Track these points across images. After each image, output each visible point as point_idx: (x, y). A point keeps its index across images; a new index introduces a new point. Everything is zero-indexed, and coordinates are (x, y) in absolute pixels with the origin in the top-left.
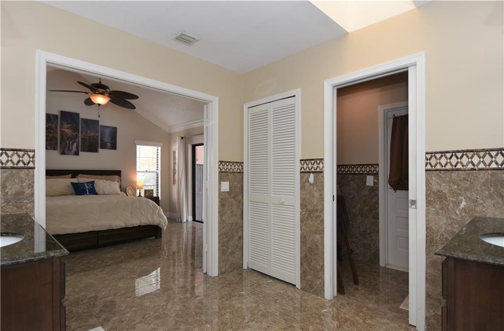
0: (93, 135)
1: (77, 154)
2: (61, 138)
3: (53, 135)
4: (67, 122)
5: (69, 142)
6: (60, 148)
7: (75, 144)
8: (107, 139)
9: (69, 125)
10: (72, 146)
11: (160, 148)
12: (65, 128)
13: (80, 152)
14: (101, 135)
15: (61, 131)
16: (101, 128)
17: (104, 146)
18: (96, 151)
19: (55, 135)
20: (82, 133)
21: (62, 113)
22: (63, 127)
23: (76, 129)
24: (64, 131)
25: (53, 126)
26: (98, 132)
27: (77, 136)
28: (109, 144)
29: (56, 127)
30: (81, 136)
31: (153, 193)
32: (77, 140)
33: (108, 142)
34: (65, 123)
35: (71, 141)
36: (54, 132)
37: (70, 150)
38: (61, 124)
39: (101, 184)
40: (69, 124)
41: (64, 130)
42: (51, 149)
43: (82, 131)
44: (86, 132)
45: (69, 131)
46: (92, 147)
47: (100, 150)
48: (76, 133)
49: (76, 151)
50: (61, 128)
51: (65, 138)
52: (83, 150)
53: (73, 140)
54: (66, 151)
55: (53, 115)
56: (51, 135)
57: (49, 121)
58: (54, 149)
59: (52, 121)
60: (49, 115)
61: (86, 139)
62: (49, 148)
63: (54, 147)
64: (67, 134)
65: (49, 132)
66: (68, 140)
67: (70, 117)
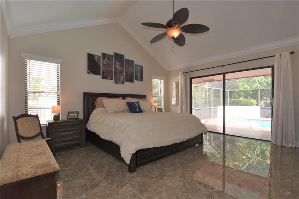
0: (131, 70)
1: (123, 83)
2: (115, 71)
3: (111, 70)
4: (118, 61)
5: (119, 75)
6: (115, 79)
7: (122, 76)
8: (138, 74)
9: (119, 63)
10: (121, 78)
11: (163, 81)
12: (117, 65)
13: (125, 83)
14: (135, 71)
15: (115, 66)
16: (135, 66)
17: (137, 79)
18: (133, 81)
19: (112, 70)
20: (126, 69)
21: (115, 54)
22: (116, 64)
23: (122, 66)
24: (117, 67)
25: (111, 63)
26: (134, 69)
27: (123, 70)
28: (139, 77)
30: (125, 71)
32: (123, 74)
34: (117, 61)
35: (120, 74)
36: (111, 67)
37: (119, 80)
38: (115, 62)
41: (116, 66)
42: (110, 79)
44: (128, 68)
45: (119, 67)
46: (131, 79)
47: (135, 81)
48: (123, 69)
49: (123, 81)
50: (115, 64)
51: (117, 72)
52: (126, 81)
54: (118, 81)
55: (111, 55)
56: (109, 69)
57: (108, 59)
58: (112, 79)
59: (110, 59)
60: (108, 55)
61: (128, 73)
62: (108, 78)
63: (111, 78)
64: (118, 69)
65: (109, 67)
66: (119, 73)
67: (119, 57)
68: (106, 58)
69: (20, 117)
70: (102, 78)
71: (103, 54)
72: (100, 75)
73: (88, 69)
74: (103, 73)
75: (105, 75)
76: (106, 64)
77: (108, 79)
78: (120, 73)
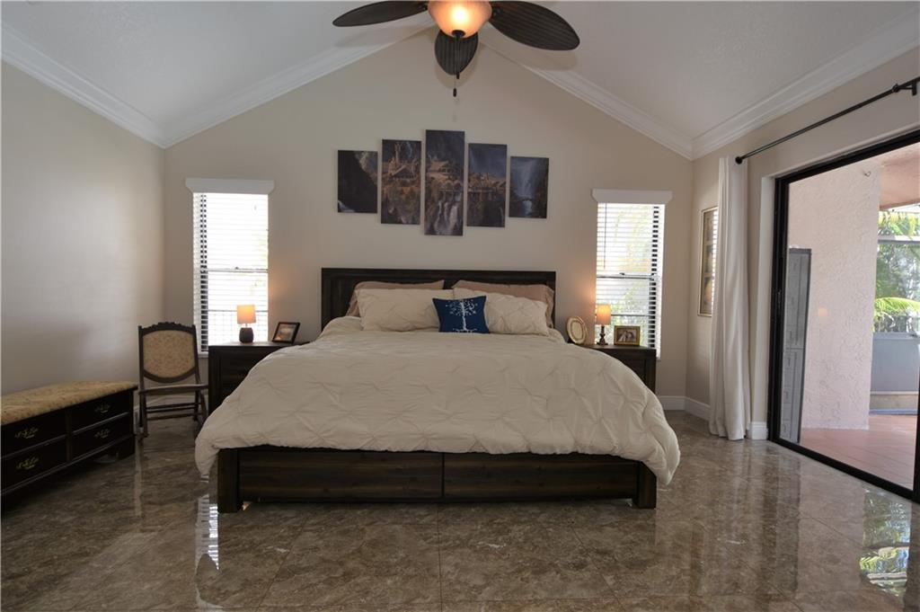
0: (493, 182)
1: (458, 231)
2: (426, 194)
3: (412, 191)
4: (438, 157)
5: (443, 204)
6: (426, 220)
7: (455, 208)
8: (525, 192)
9: (443, 164)
10: (448, 214)
11: (662, 208)
12: (434, 171)
13: (466, 229)
14: (511, 182)
15: (426, 178)
16: (512, 163)
17: (517, 211)
18: (499, 223)
19: (416, 190)
20: (469, 181)
21: (430, 134)
22: (431, 169)
23: (456, 171)
24: (433, 178)
25: (412, 169)
26: (504, 176)
27: (459, 187)
28: (529, 204)
29: (417, 170)
30: (469, 187)
31: (638, 340)
32: (458, 199)
33: (527, 199)
34: (436, 158)
35: (447, 200)
36: (413, 182)
37: (443, 222)
38: (428, 161)
39: (501, 305)
40: (443, 160)
41: (432, 175)
42: (407, 223)
43: (469, 175)
44: (478, 178)
45: (441, 177)
46: (490, 215)
47: (509, 221)
48: (456, 182)
49: (456, 226)
50: (427, 171)
51: (435, 194)
52: (471, 223)
53: (451, 199)
54: (436, 225)
55: (410, 142)
56: (407, 190)
57: (403, 156)
58: (415, 222)
59: (410, 156)
60: (403, 143)
61: (479, 194)
62: (403, 220)
63: (413, 219)
64: (440, 185)
65: (404, 184)
66: (440, 199)
67: (444, 143)
68: (394, 153)
69: (153, 329)
70: (383, 221)
71: (385, 143)
72: (375, 212)
73: (339, 199)
74: (385, 204)
75: (391, 211)
76: (394, 173)
77: (400, 222)
78: (444, 198)
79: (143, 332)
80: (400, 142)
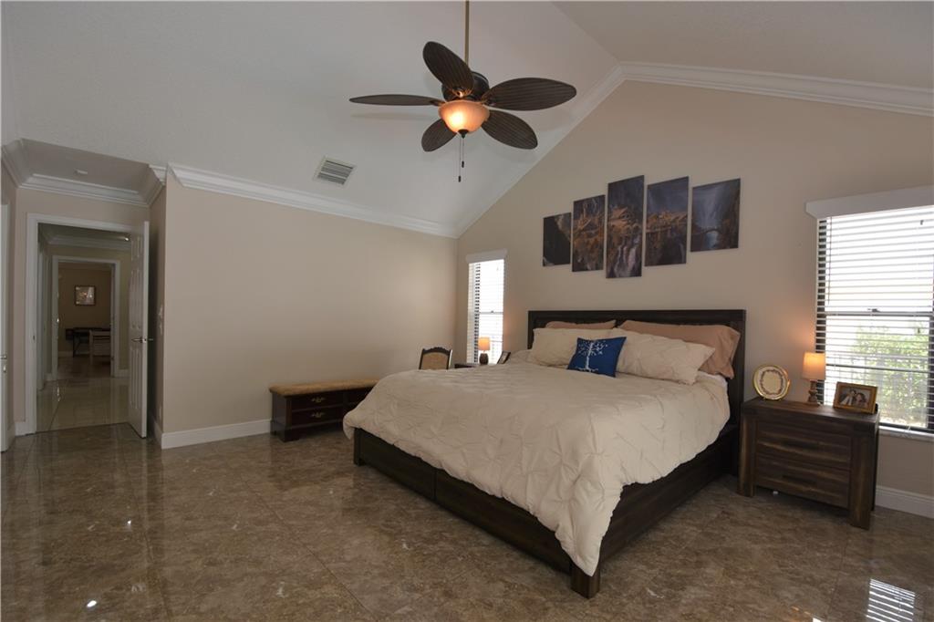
0: (672, 218)
1: (637, 272)
2: (608, 242)
3: (596, 241)
4: (619, 205)
5: (622, 248)
6: (608, 264)
7: (634, 250)
8: (710, 223)
9: (623, 211)
10: (627, 257)
12: (615, 219)
13: (645, 269)
14: (693, 214)
15: (608, 226)
16: (694, 194)
17: (700, 244)
18: (680, 259)
19: (599, 239)
20: (647, 222)
21: (613, 186)
22: (613, 217)
23: (635, 216)
24: (613, 226)
25: (596, 222)
26: (685, 209)
27: (637, 230)
28: (714, 235)
29: (601, 221)
30: (647, 228)
32: (637, 241)
33: (713, 230)
34: (616, 207)
35: (626, 244)
36: (597, 233)
37: (622, 265)
38: (610, 212)
40: (621, 208)
41: (612, 224)
42: (592, 269)
43: (648, 216)
44: (657, 217)
45: (620, 224)
46: (669, 252)
47: (691, 256)
48: (634, 225)
49: (634, 268)
50: (608, 221)
51: (615, 241)
52: (650, 263)
53: (629, 243)
54: (615, 270)
55: (595, 198)
56: (592, 240)
57: (590, 212)
58: (598, 267)
59: (594, 211)
60: (589, 200)
61: (656, 233)
62: (589, 267)
63: (597, 265)
64: (620, 230)
65: (590, 236)
66: (619, 244)
67: (625, 192)
68: (582, 211)
69: (431, 351)
70: (574, 270)
71: (576, 203)
72: (569, 263)
73: (544, 255)
74: (576, 254)
75: (579, 261)
76: (582, 228)
77: (587, 270)
78: (623, 243)
79: (424, 352)
80: (587, 199)
